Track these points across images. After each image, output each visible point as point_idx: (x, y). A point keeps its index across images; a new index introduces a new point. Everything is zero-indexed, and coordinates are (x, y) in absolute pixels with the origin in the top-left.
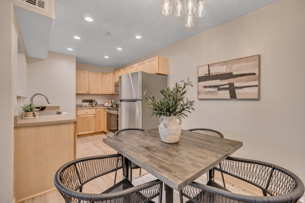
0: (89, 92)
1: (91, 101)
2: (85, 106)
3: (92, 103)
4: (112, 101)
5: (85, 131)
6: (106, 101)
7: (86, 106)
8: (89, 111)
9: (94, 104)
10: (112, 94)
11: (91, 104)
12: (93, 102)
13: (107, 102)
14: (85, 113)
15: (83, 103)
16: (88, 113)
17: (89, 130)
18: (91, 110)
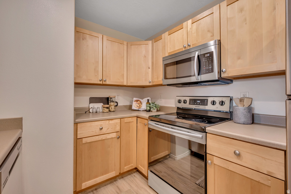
0: (105, 81)
1: (107, 101)
2: (95, 111)
3: (108, 104)
4: (148, 100)
5: (96, 177)
6: (135, 99)
7: (98, 110)
8: (105, 124)
9: (113, 107)
10: (151, 84)
11: (108, 106)
12: (111, 102)
13: (137, 101)
14: (98, 132)
15: (92, 105)
16: (104, 131)
17: (106, 172)
18: (111, 122)
